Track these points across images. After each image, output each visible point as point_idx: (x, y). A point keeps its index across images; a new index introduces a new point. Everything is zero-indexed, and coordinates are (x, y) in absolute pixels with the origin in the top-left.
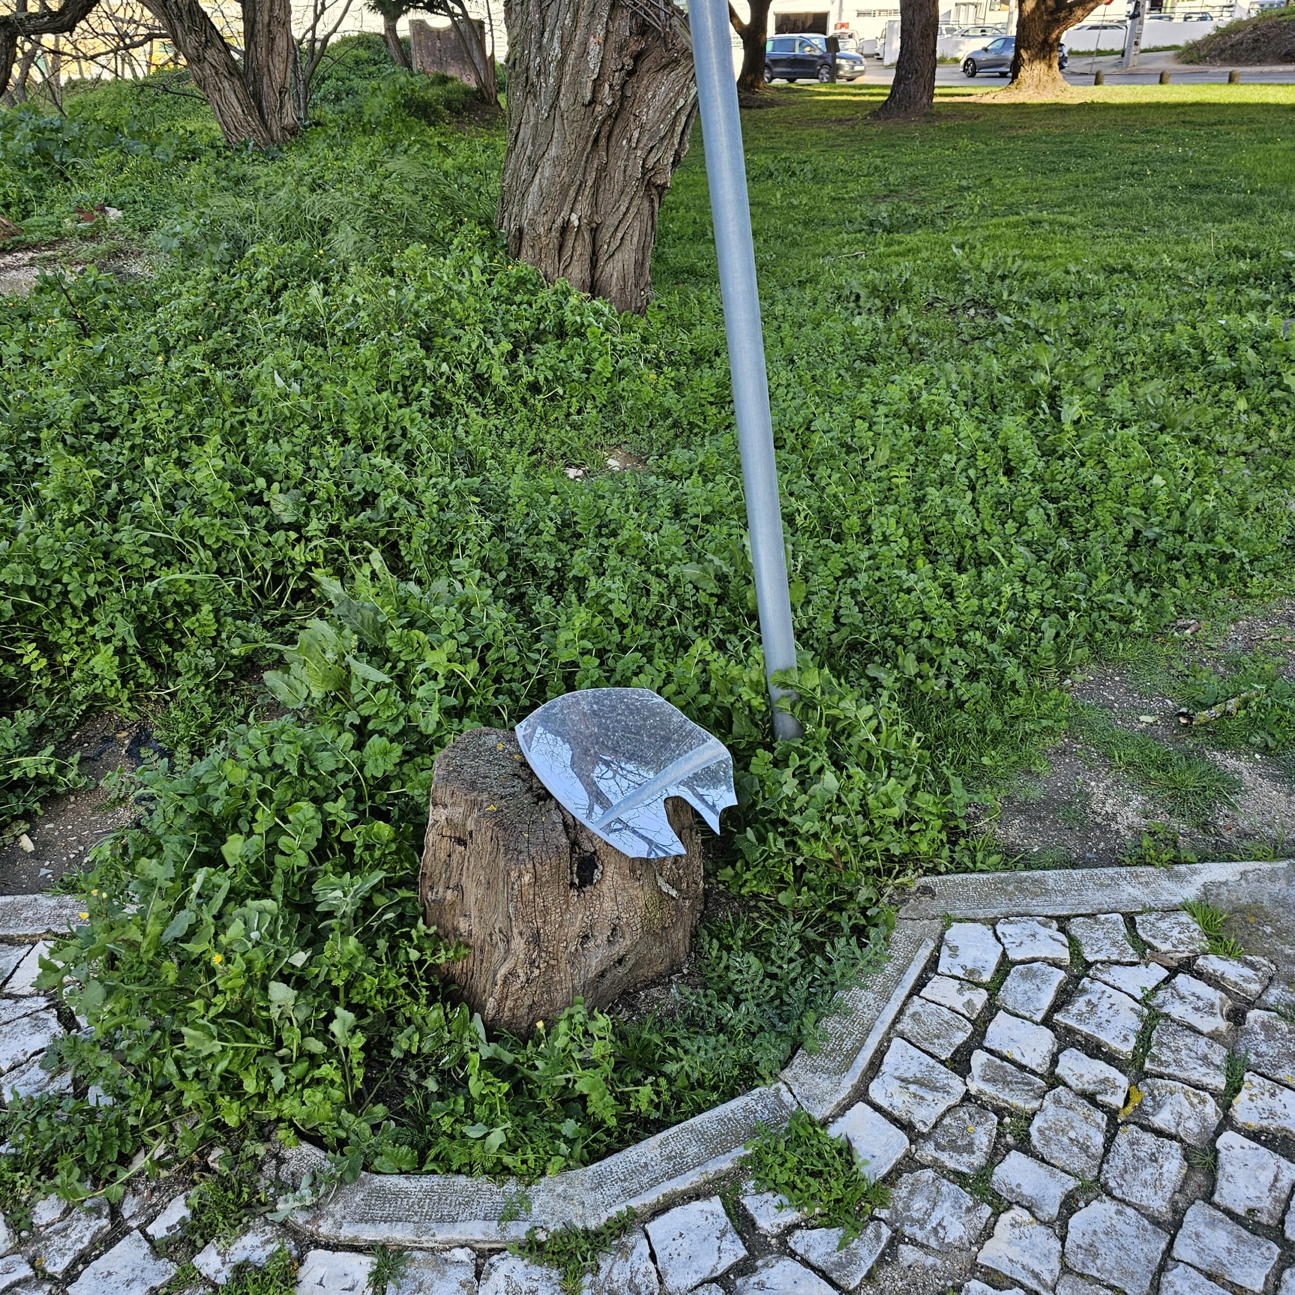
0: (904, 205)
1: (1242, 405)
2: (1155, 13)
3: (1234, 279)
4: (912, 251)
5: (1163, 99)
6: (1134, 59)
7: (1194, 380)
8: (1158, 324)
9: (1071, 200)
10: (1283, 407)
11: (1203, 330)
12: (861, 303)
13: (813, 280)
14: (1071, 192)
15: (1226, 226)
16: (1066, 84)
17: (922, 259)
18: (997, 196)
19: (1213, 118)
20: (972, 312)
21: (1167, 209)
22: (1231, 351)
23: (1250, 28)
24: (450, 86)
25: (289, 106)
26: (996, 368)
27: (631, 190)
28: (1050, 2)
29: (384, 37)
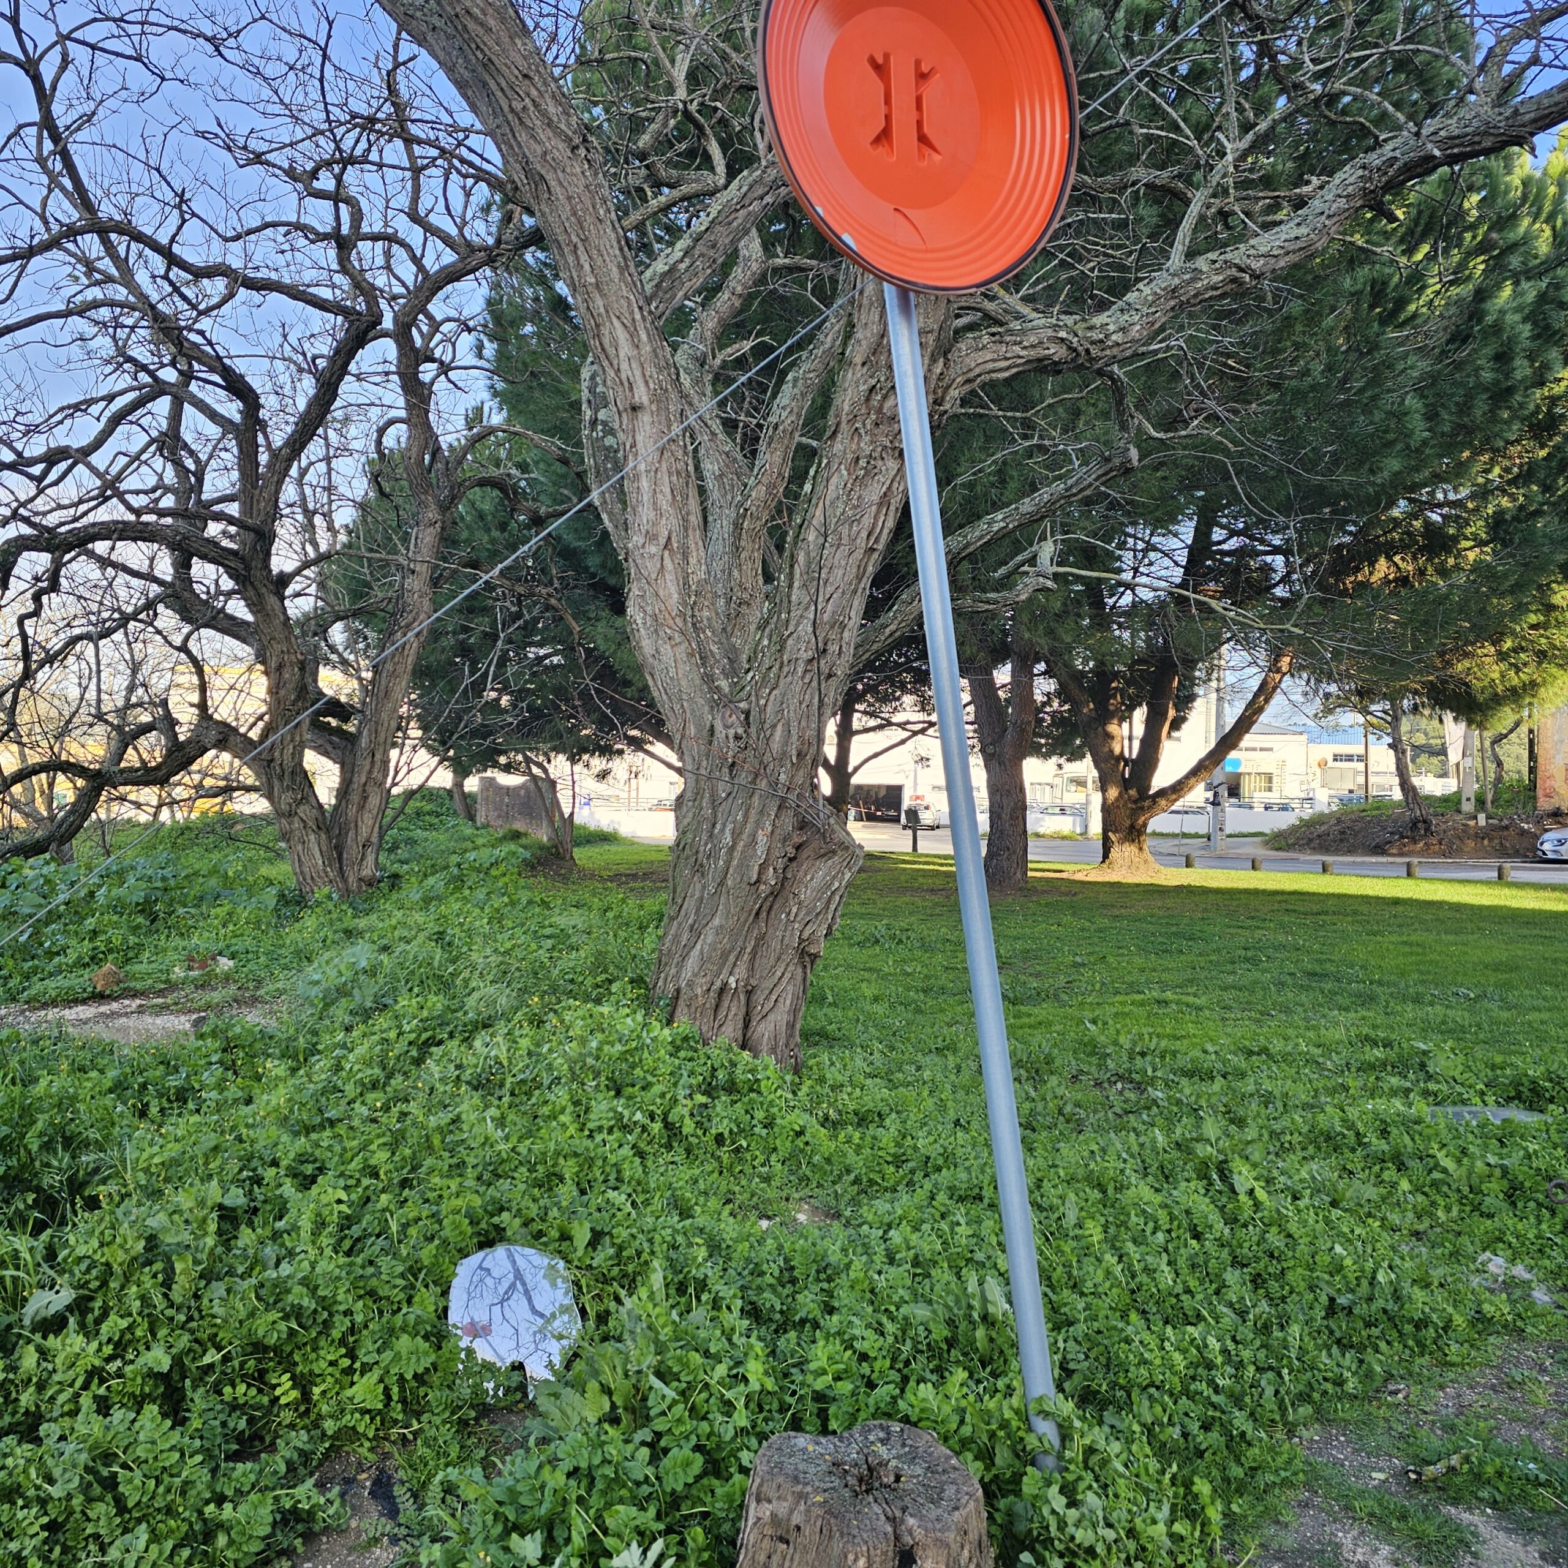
1: (1405, 1185)
2: (1233, 800)
3: (1372, 1067)
4: (1044, 1024)
5: (1261, 886)
6: (1220, 843)
7: (1356, 1161)
8: (1306, 1106)
9: (1191, 981)
10: (1445, 1189)
11: (1353, 1113)
14: (1189, 974)
15: (1352, 1015)
16: (1157, 866)
17: (1058, 1033)
18: (1115, 974)
19: (1316, 908)
20: (1119, 1085)
21: (1290, 995)
22: (1384, 1134)
23: (1333, 821)
24: (524, 841)
25: (370, 858)
26: (1160, 1138)
27: (786, 958)
28: (1133, 792)
29: (449, 792)
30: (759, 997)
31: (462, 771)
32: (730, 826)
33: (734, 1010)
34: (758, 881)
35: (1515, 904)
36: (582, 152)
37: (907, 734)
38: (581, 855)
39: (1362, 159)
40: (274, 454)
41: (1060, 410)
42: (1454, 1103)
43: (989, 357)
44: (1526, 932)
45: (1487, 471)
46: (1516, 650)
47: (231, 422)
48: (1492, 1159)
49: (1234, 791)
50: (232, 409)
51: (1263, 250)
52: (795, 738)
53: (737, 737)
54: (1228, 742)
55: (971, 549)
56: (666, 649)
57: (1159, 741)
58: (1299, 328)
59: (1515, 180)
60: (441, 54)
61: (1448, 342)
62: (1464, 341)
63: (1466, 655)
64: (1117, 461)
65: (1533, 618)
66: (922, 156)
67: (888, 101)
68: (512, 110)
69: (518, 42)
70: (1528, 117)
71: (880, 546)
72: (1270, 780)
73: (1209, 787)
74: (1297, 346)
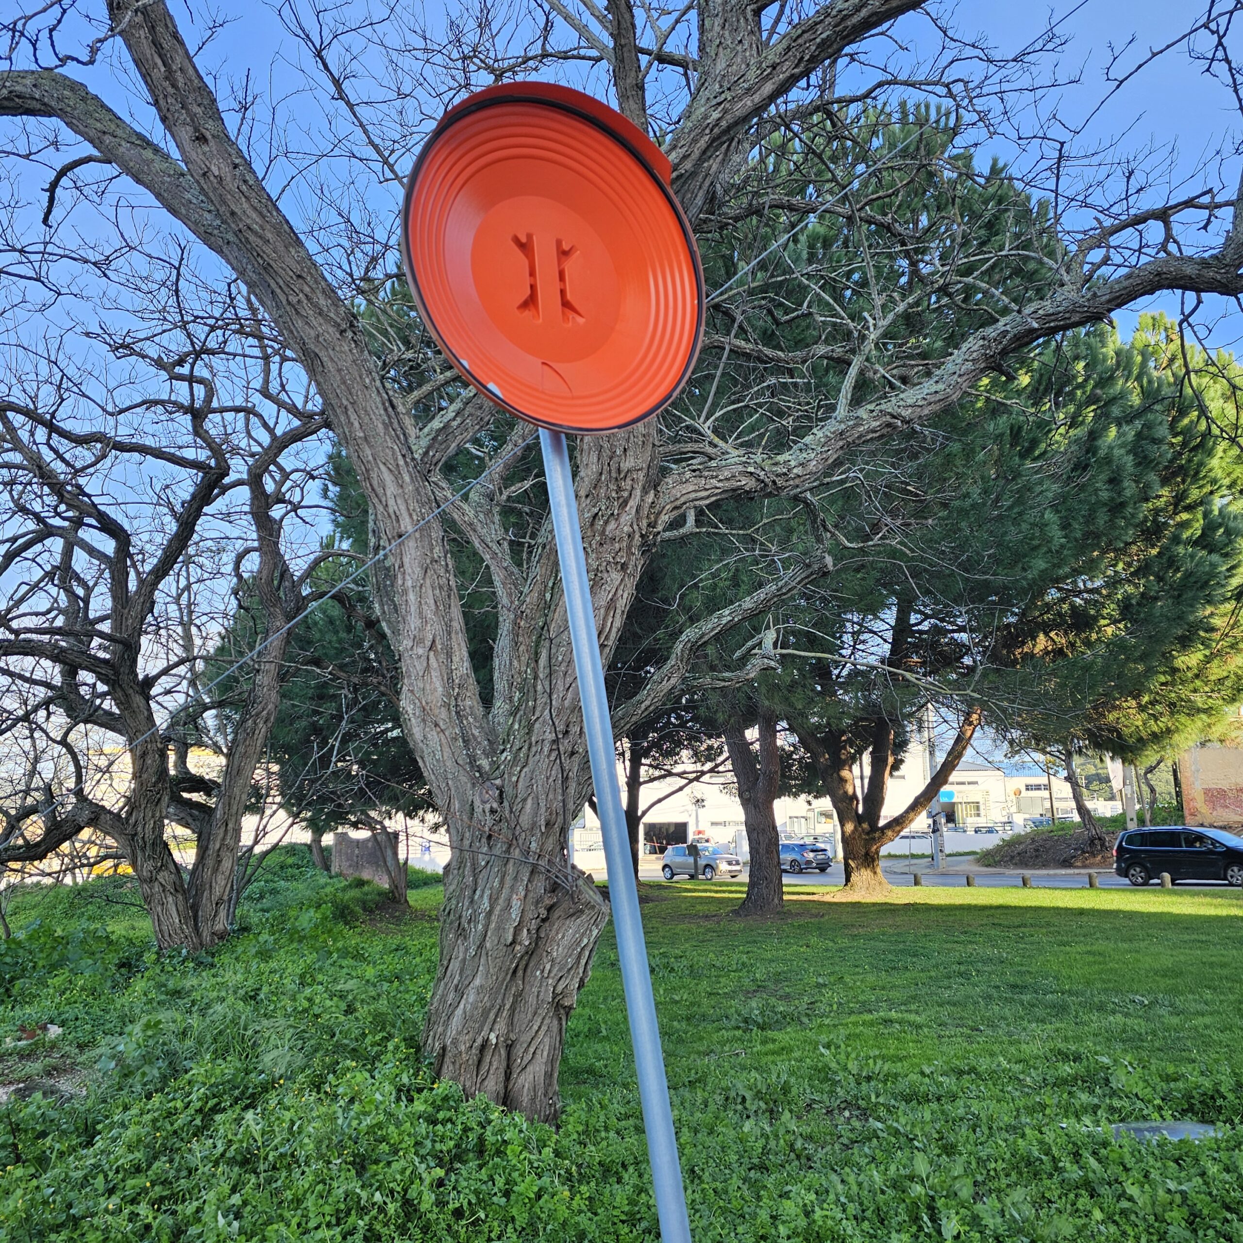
0: (773, 1001)
1: (1098, 1215)
2: (951, 825)
3: (1065, 1082)
4: (786, 1050)
5: (973, 901)
6: (942, 863)
7: (1052, 1188)
8: (1010, 1128)
9: (914, 997)
10: (1133, 1217)
11: (1050, 1137)
12: (748, 1105)
13: (701, 1080)
14: (912, 991)
15: (1048, 1027)
16: (889, 886)
17: (796, 1060)
18: (851, 994)
19: (1017, 921)
20: (847, 1114)
21: (996, 1008)
22: (1076, 1156)
23: (1029, 841)
24: (366, 888)
25: (222, 914)
26: (877, 1177)
27: (542, 1012)
28: (865, 826)
29: (309, 847)
30: (519, 1050)
31: (318, 831)
32: (487, 892)
33: (495, 1064)
34: (514, 942)
35: (1175, 910)
36: (349, 334)
37: (684, 782)
38: (414, 897)
39: (981, 332)
40: (141, 582)
41: (778, 529)
42: (1137, 1119)
43: (691, 488)
44: (1186, 937)
45: (1114, 566)
46: (1153, 703)
47: (106, 556)
48: (1172, 1185)
49: (951, 818)
50: (108, 546)
51: (910, 401)
52: (543, 810)
53: (493, 811)
54: (939, 779)
55: (706, 638)
56: (433, 735)
57: (883, 783)
58: (958, 462)
59: (1109, 350)
60: (234, 262)
61: (1073, 470)
62: (1085, 468)
63: (1115, 708)
64: (816, 567)
65: (1162, 679)
66: (566, 318)
67: (532, 274)
68: (289, 303)
69: (293, 251)
70: (1104, 298)
71: (610, 643)
72: (978, 808)
73: (930, 815)
74: (959, 476)
